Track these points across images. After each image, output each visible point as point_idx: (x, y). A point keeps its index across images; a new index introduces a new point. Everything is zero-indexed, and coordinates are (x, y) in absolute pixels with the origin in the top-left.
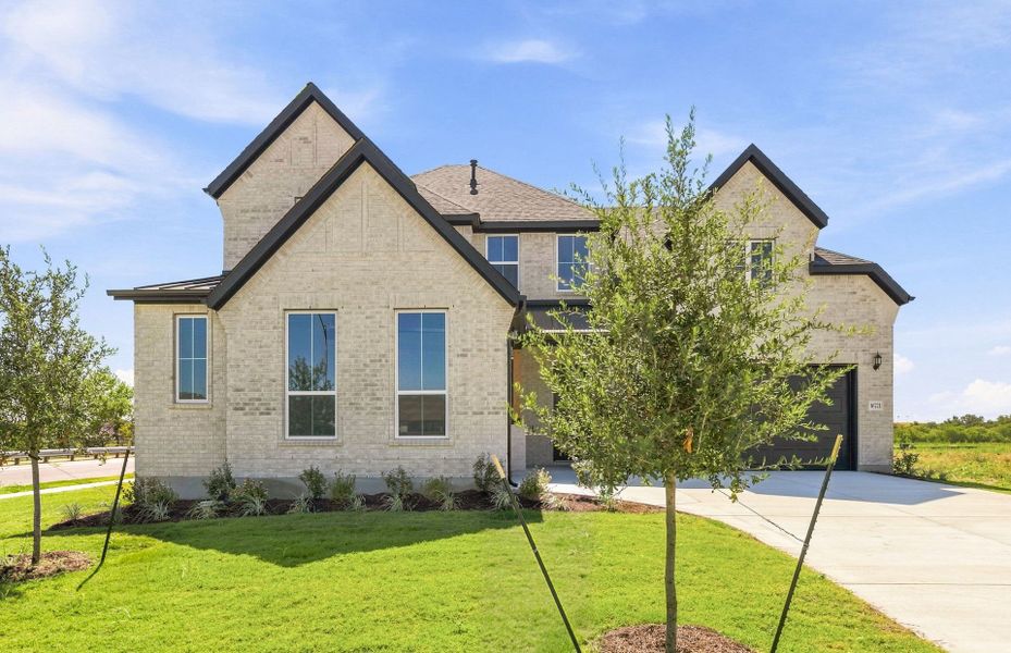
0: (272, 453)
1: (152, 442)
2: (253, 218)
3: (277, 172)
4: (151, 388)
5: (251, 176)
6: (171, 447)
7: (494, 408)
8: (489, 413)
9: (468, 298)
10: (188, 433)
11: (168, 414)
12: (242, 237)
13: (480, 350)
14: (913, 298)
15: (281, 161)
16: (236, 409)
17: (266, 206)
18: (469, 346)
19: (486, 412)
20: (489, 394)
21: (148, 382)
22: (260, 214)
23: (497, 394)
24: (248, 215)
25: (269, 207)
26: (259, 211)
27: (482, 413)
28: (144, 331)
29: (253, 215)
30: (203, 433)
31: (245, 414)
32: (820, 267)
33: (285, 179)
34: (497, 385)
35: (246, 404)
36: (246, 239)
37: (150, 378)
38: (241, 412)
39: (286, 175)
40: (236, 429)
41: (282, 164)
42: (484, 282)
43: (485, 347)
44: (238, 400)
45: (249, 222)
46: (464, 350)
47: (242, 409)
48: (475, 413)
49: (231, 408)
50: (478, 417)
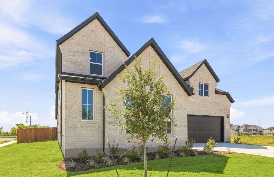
0: (121, 139)
1: (72, 135)
2: (74, 55)
3: (83, 40)
4: (72, 115)
5: (73, 39)
6: (80, 137)
7: (184, 125)
8: (183, 127)
9: (178, 92)
10: (87, 132)
11: (79, 125)
12: (69, 60)
13: (181, 108)
14: (235, 102)
15: (84, 36)
16: (109, 124)
17: (79, 51)
18: (178, 107)
19: (182, 126)
20: (183, 121)
21: (71, 112)
22: (76, 54)
23: (185, 121)
24: (71, 53)
25: (80, 52)
26: (76, 52)
27: (181, 127)
28: (69, 93)
29: (73, 53)
30: (93, 132)
31: (113, 126)
32: (217, 92)
33: (86, 43)
34: (185, 119)
35: (113, 122)
36: (71, 62)
37: (71, 111)
38: (111, 125)
39: (86, 42)
40: (109, 131)
41: (84, 37)
42: (182, 88)
43: (182, 107)
44: (110, 121)
45: (72, 56)
46: (177, 108)
47: (111, 124)
48: (180, 127)
49: (107, 123)
50: (181, 128)
